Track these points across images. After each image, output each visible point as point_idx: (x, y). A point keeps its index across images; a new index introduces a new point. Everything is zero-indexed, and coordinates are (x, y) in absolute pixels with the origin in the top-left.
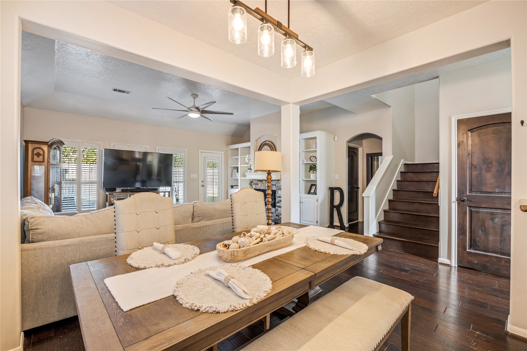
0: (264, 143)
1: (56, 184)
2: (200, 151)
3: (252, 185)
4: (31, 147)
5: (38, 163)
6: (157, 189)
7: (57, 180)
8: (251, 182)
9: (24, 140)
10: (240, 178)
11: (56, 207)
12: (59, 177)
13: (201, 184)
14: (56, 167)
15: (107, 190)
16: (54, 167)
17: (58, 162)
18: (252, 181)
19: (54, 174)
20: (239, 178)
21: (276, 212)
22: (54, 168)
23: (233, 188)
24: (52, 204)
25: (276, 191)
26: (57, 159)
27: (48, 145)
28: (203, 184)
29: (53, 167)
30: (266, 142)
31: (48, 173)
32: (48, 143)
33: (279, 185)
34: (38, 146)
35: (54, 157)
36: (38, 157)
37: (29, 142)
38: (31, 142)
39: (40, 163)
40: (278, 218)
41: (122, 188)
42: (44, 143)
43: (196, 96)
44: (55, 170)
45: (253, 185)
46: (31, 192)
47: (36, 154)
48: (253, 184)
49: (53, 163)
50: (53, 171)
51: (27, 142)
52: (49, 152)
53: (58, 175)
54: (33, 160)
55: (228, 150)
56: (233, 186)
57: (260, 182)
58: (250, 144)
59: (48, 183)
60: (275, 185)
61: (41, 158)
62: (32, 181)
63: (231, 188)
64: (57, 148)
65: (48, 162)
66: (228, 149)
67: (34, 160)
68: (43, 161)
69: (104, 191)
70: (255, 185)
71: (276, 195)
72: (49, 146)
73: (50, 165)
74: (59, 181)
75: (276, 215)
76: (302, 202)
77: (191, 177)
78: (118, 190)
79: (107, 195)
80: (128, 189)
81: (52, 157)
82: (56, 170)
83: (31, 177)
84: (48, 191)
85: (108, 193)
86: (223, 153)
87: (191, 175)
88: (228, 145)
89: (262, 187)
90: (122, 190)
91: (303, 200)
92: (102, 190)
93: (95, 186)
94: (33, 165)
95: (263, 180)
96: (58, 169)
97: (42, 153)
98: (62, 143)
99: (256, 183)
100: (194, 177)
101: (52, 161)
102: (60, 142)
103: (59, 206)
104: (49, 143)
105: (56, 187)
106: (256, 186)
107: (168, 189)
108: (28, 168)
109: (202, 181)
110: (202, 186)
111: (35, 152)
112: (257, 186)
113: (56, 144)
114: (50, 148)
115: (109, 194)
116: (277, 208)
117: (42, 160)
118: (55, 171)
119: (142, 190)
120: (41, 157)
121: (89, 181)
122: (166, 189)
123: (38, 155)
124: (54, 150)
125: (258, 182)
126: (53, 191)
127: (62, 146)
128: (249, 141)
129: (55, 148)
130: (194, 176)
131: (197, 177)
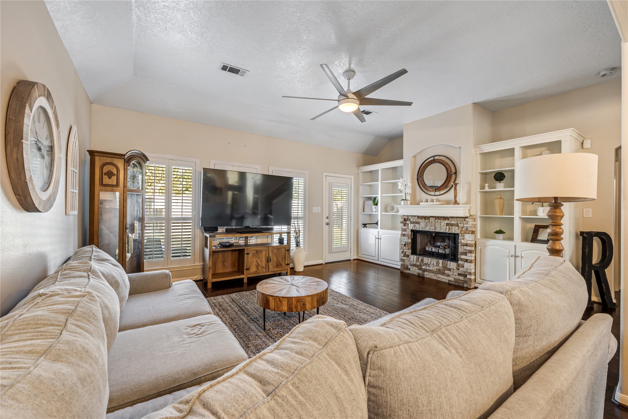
0: (432, 159)
1: (135, 221)
2: (325, 174)
3: (406, 223)
4: (98, 161)
5: (109, 188)
6: (270, 229)
7: (138, 215)
8: (405, 220)
9: (88, 151)
10: (381, 213)
11: (136, 256)
12: (140, 209)
13: (325, 221)
14: (137, 195)
15: (207, 229)
16: (134, 194)
17: (139, 187)
18: (406, 217)
19: (133, 206)
20: (379, 213)
21: (459, 269)
22: (134, 196)
23: (366, 227)
24: (130, 252)
25: (460, 234)
26: (138, 183)
27: (124, 159)
28: (327, 221)
29: (132, 194)
30: (436, 158)
31: (125, 203)
32: (124, 155)
33: (465, 226)
34: (109, 160)
35: (134, 179)
36: (110, 178)
37: (95, 154)
38: (98, 154)
39: (112, 187)
40: (463, 279)
41: (226, 227)
42: (118, 157)
43: (352, 73)
44: (134, 199)
45: (409, 225)
47: (106, 174)
48: (410, 222)
49: (132, 188)
50: (132, 200)
51: (92, 153)
52: (125, 170)
53: (139, 208)
54: (102, 184)
55: (360, 173)
56: (366, 224)
57: (424, 220)
58: (402, 162)
59: (124, 219)
60: (458, 226)
61: (114, 180)
63: (364, 227)
64: (137, 165)
65: (124, 187)
66: (360, 171)
67: (104, 183)
68: (117, 185)
69: (202, 231)
70: (412, 224)
71: (459, 241)
72: (126, 160)
73: (127, 191)
74: (141, 216)
75: (459, 275)
76: (520, 255)
77: (313, 212)
78: (221, 230)
79: (206, 238)
80: (233, 229)
81: (130, 179)
82: (137, 199)
83: (99, 210)
84: (124, 233)
85: (208, 235)
86: (352, 177)
87: (313, 208)
88: (359, 166)
89: (429, 227)
90: (226, 229)
91: (523, 253)
92: (199, 230)
93: (190, 225)
94: (102, 190)
95: (430, 216)
96: (140, 198)
97: (115, 171)
98: (144, 158)
99: (414, 221)
100: (317, 212)
101: (129, 184)
102: (142, 156)
103: (140, 254)
104: (126, 157)
105: (137, 224)
106: (415, 226)
107: (285, 228)
108: (94, 195)
109: (326, 217)
110: (327, 224)
111: (106, 169)
112: (417, 225)
113: (135, 159)
114: (127, 164)
115: (210, 236)
116: (460, 262)
117: (115, 183)
118: (135, 201)
120: (114, 178)
121: (181, 216)
122: (281, 229)
123: (110, 174)
124: (134, 168)
125: (419, 220)
126: (133, 231)
127: (145, 163)
128: (401, 158)
129: (135, 166)
130: (316, 210)
131: (320, 212)
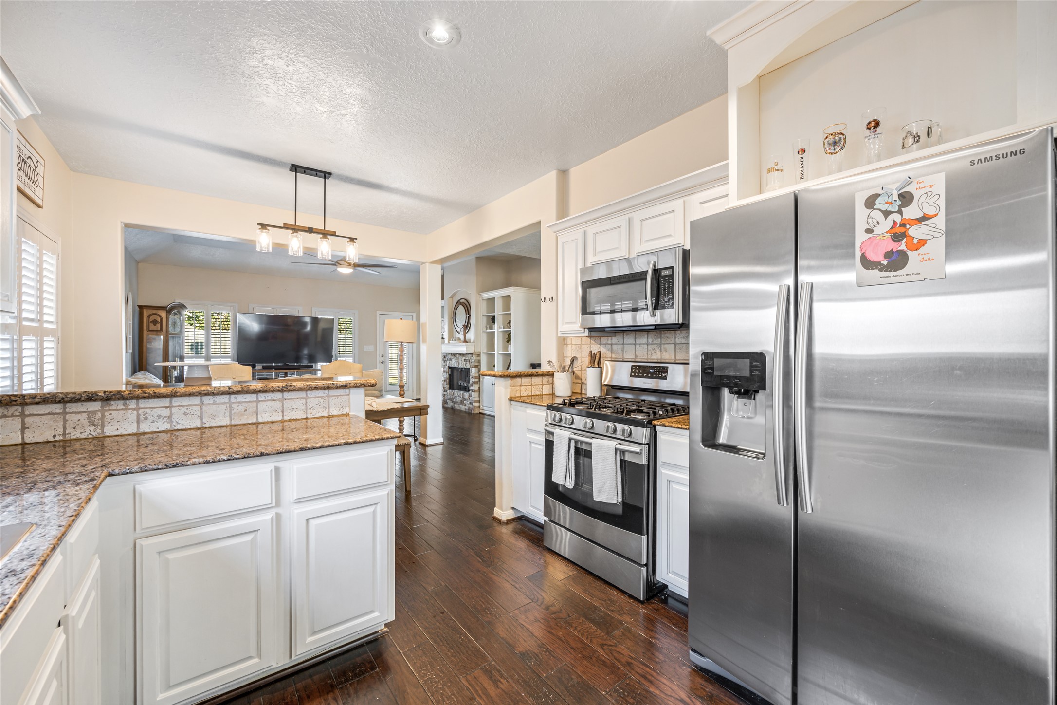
0: (460, 301)
2: (378, 313)
4: (146, 313)
5: (155, 333)
6: (312, 366)
7: (179, 353)
8: (445, 357)
9: (137, 306)
12: (180, 349)
13: (379, 359)
14: (176, 337)
17: (179, 331)
19: (173, 346)
21: (470, 399)
22: (174, 338)
25: (469, 369)
26: (178, 328)
27: (166, 310)
28: (382, 359)
31: (167, 344)
32: (166, 307)
34: (154, 311)
35: (174, 325)
36: (155, 325)
37: (144, 308)
38: (146, 308)
39: (157, 332)
40: (471, 407)
41: (265, 365)
42: (161, 309)
44: (174, 340)
45: (447, 361)
46: (146, 367)
47: (152, 322)
48: (446, 359)
49: (173, 332)
50: (172, 340)
51: (141, 307)
52: (167, 319)
53: (180, 347)
54: (148, 329)
57: (457, 358)
58: (444, 303)
60: (469, 361)
61: (158, 327)
62: (148, 355)
64: (177, 313)
65: (167, 331)
67: (150, 329)
68: (161, 330)
70: (450, 361)
71: (470, 374)
72: (168, 311)
73: (169, 335)
74: (181, 355)
75: (470, 403)
77: (365, 350)
80: (273, 366)
81: (172, 325)
82: (177, 340)
83: (146, 350)
87: (365, 346)
89: (456, 363)
90: (263, 366)
94: (148, 335)
95: (457, 354)
96: (180, 340)
97: (159, 320)
98: (183, 307)
99: (452, 358)
100: (370, 351)
101: (170, 329)
102: (181, 306)
104: (168, 308)
106: (450, 363)
107: (328, 365)
108: (143, 338)
109: (381, 356)
110: (382, 363)
111: (152, 318)
113: (176, 309)
114: (169, 314)
116: (470, 392)
117: (159, 329)
118: (176, 342)
119: (291, 367)
120: (159, 325)
121: (220, 355)
122: (325, 366)
123: (155, 322)
124: (174, 316)
127: (183, 310)
128: (443, 299)
129: (175, 314)
130: (369, 348)
131: (373, 351)
